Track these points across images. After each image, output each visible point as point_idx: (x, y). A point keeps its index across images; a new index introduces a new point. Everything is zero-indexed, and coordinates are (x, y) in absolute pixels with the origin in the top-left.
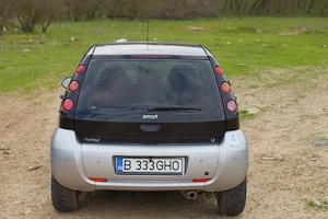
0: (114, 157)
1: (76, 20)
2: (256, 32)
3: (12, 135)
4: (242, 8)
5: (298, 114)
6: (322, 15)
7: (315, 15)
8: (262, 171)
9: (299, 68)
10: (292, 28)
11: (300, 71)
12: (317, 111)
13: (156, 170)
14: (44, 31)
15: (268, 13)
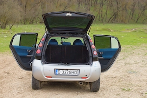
0: (55, 69)
1: (25, 24)
2: (110, 31)
3: (9, 68)
4: (104, 19)
5: (124, 63)
6: (143, 23)
7: (140, 23)
8: (107, 81)
9: (127, 46)
10: (128, 30)
11: (128, 47)
12: (132, 62)
13: (69, 74)
14: (10, 28)
15: (117, 22)
